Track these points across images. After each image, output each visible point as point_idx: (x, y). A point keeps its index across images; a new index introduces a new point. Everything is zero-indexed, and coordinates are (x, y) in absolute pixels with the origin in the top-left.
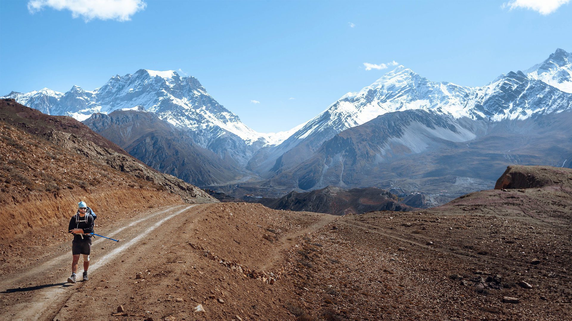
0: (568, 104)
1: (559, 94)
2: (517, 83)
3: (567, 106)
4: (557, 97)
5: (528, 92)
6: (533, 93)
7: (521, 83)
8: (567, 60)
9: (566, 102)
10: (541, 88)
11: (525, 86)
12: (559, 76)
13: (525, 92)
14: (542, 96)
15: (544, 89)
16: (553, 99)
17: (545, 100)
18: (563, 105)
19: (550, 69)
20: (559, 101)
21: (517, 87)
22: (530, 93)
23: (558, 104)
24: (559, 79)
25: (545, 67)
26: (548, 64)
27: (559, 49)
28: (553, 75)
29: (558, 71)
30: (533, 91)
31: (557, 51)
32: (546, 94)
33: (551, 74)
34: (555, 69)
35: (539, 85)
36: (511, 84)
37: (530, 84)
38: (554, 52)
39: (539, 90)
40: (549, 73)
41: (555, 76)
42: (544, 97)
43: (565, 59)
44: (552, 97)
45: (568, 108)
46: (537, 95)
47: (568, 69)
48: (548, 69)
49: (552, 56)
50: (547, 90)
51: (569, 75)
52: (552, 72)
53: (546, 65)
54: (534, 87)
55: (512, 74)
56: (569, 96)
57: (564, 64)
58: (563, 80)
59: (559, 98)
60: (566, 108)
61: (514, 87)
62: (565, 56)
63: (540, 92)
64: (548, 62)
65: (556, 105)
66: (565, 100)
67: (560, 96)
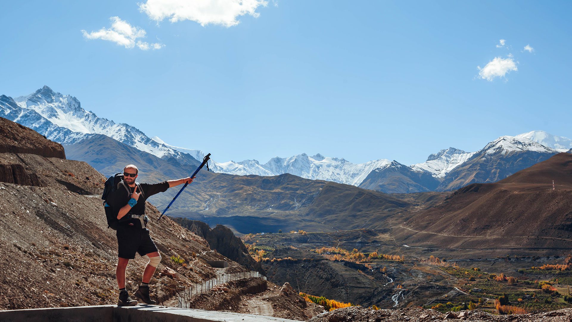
0: (65, 138)
1: (55, 127)
2: (10, 108)
3: (64, 140)
4: (53, 130)
5: (23, 119)
6: (27, 121)
7: (14, 109)
8: (54, 99)
9: (63, 136)
10: (36, 118)
11: (18, 113)
12: (48, 111)
13: (19, 119)
14: (38, 126)
15: (39, 120)
16: (49, 131)
17: (41, 130)
18: (60, 138)
19: (39, 103)
20: (55, 133)
21: (11, 112)
22: (25, 120)
23: (55, 136)
24: (48, 114)
25: (34, 100)
26: (36, 97)
27: (46, 86)
28: (42, 109)
29: (47, 107)
30: (28, 119)
31: (44, 87)
32: (42, 125)
33: (40, 108)
34: (43, 104)
35: (34, 115)
36: (3, 107)
37: (23, 112)
38: (42, 88)
39: (34, 120)
40: (38, 107)
41: (44, 110)
42: (40, 127)
43: (52, 97)
44: (47, 128)
45: (65, 142)
46: (32, 124)
47: (55, 106)
48: (36, 102)
49: (40, 91)
50: (42, 121)
51: (57, 113)
52: (40, 106)
53: (35, 98)
54: (29, 116)
55: (4, 98)
56: (65, 130)
57: (52, 101)
58: (52, 116)
59: (55, 130)
60: (63, 141)
61: (7, 111)
62: (52, 94)
63: (36, 122)
64: (37, 96)
65: (53, 137)
66: (62, 133)
67: (56, 129)
